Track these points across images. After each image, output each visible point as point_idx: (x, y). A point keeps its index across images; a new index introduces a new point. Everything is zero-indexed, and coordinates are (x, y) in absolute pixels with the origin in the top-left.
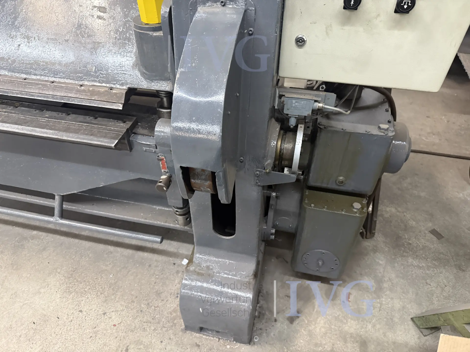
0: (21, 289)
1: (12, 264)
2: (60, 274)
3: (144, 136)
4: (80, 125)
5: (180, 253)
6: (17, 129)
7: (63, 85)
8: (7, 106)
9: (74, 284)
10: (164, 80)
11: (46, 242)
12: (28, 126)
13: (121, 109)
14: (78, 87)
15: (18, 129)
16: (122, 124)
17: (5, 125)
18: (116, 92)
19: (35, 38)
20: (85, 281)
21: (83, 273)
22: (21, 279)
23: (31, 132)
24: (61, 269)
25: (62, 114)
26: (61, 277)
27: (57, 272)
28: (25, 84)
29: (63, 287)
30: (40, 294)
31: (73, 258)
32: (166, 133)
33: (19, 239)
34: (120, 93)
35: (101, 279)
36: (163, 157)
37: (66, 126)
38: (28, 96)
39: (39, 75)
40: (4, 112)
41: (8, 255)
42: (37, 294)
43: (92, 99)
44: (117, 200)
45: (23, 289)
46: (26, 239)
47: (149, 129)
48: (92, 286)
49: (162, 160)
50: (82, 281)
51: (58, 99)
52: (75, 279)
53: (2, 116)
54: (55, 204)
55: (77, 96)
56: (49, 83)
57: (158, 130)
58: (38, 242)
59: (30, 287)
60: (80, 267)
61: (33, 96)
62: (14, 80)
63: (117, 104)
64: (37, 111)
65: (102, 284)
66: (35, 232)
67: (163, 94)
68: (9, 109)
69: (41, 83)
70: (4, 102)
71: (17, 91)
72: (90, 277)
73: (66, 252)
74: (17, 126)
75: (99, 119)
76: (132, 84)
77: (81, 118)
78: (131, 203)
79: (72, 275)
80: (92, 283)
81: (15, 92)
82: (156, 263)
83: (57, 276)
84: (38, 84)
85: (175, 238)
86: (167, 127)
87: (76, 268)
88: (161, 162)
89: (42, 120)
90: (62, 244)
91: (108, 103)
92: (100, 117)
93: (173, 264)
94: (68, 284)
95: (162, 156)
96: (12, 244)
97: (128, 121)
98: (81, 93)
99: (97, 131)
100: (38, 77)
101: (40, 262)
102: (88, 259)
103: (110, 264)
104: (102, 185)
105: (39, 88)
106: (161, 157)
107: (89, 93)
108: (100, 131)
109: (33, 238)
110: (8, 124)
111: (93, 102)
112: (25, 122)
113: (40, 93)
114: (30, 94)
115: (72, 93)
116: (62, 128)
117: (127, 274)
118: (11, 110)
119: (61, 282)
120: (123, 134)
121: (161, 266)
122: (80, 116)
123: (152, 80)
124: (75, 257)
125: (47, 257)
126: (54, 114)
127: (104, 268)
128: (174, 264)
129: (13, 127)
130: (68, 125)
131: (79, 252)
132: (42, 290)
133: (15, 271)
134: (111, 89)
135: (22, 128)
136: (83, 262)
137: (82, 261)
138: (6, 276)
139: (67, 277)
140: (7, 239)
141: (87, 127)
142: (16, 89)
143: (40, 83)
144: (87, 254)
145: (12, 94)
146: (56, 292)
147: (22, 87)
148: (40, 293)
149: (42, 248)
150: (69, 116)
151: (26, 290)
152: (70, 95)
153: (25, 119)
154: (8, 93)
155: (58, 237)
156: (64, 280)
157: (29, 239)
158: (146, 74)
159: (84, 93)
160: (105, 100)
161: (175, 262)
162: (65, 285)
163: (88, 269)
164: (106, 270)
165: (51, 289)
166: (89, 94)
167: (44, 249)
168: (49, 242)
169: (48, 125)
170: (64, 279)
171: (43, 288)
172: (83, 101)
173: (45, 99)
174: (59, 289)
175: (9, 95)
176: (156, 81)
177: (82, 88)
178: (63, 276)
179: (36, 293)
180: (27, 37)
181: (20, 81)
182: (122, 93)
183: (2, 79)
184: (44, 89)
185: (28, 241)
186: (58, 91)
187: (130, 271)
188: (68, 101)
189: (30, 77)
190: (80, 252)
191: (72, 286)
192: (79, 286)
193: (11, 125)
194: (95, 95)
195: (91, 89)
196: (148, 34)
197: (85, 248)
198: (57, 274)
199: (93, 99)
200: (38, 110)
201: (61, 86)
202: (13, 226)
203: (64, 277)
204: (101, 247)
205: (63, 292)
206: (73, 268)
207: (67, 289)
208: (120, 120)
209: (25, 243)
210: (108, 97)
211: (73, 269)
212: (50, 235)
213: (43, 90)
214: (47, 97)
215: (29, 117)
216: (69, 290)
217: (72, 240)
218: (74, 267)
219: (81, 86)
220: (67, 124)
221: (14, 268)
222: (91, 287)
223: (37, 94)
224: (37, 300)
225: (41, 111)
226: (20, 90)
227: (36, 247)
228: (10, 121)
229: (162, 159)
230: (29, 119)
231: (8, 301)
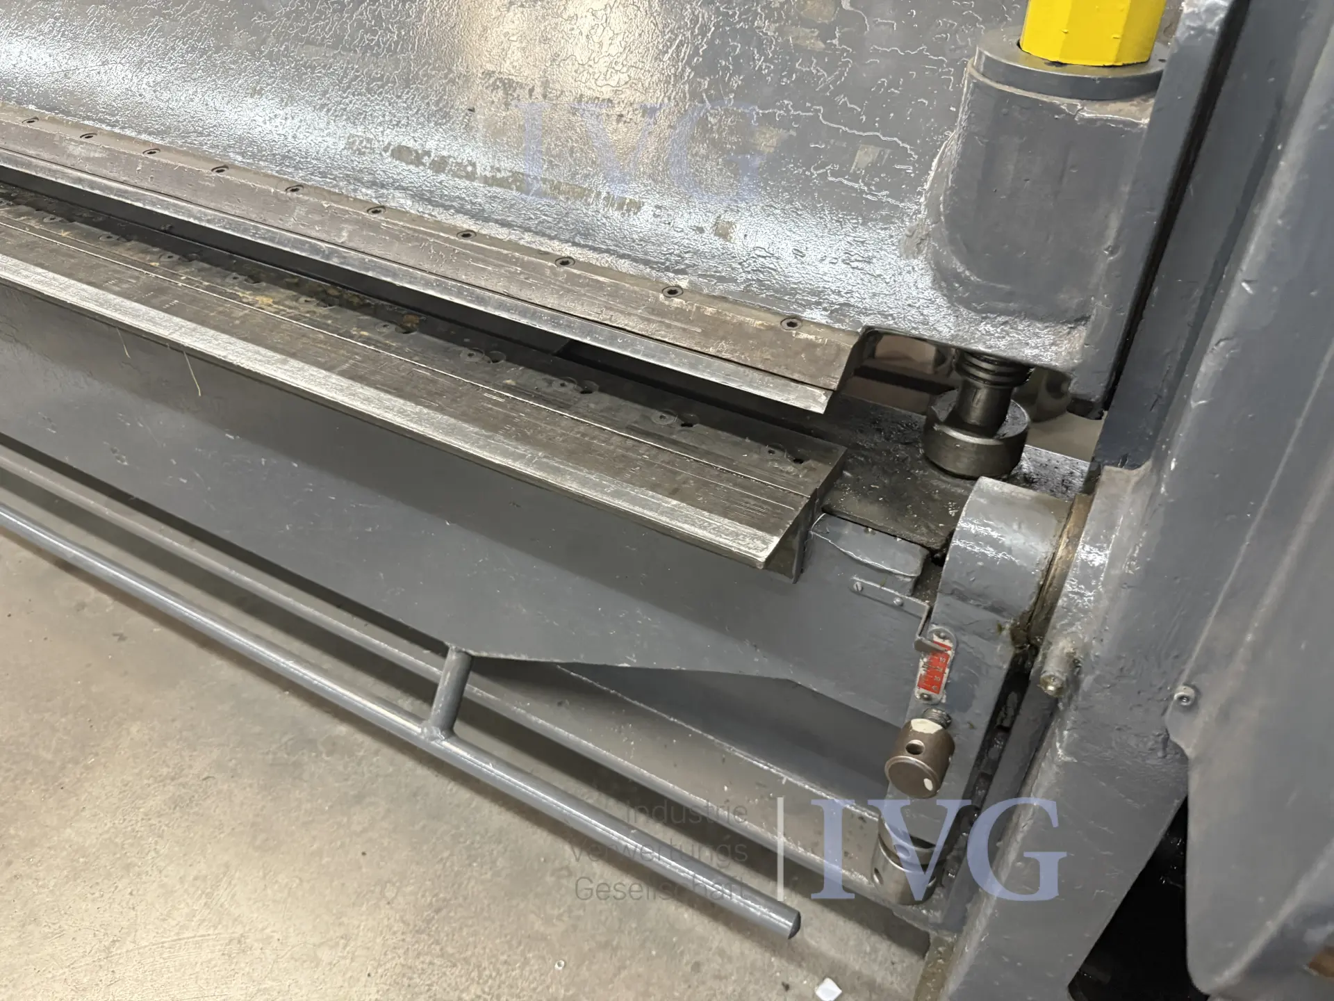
0: (263, 929)
1: (253, 824)
2: (392, 908)
3: (866, 531)
4: (629, 443)
5: (808, 947)
6: (399, 412)
7: (601, 279)
8: (374, 320)
9: (431, 963)
10: (1042, 320)
11: (370, 772)
12: (441, 410)
13: (820, 410)
14: (661, 296)
15: (402, 412)
16: (790, 468)
17: (361, 390)
18: (812, 337)
19: (531, 91)
20: (467, 961)
21: (466, 926)
22: (269, 891)
23: (447, 434)
24: (399, 889)
25: (563, 385)
26: (392, 920)
27: (384, 896)
28: (464, 254)
29: (394, 963)
30: (317, 966)
31: (442, 859)
32: (1010, 551)
33: (292, 739)
34: (830, 344)
35: (522, 968)
36: (947, 643)
37: (578, 436)
38: (465, 299)
39: (520, 227)
40: (363, 342)
41: (248, 789)
42: (305, 965)
43: (706, 351)
44: (642, 705)
45: (268, 931)
46: (311, 743)
47: (885, 501)
48: (487, 990)
49: (934, 651)
50: (457, 956)
51: (573, 328)
52: (437, 943)
53: (357, 354)
54: (444, 673)
55: (650, 329)
56: (550, 264)
57: (973, 529)
58: (345, 767)
59: (291, 930)
60: (461, 899)
61: (480, 300)
62: (425, 233)
63: (809, 388)
64: (477, 358)
65: (522, 990)
66: (342, 729)
67: (986, 370)
68: (380, 333)
69: (523, 259)
70: (369, 305)
71: (431, 273)
72: (487, 950)
73: (424, 827)
74: (399, 402)
75: (698, 427)
76: (886, 317)
77: (632, 412)
78: (690, 731)
79: (429, 921)
80: (491, 976)
81: (422, 278)
82: (720, 961)
83: (383, 912)
84: (508, 260)
85: (796, 878)
86: (1020, 527)
87: (445, 900)
88: (925, 660)
89: (490, 396)
90: (415, 795)
91: (768, 378)
92: (703, 423)
93: (780, 987)
94: (410, 953)
95: (944, 638)
96: (267, 753)
97: (815, 459)
98: (667, 321)
99: (694, 478)
100: (514, 236)
101: (339, 843)
102: (489, 876)
103: (559, 917)
104: (628, 662)
105: (511, 277)
106: (936, 639)
107: (700, 327)
108: (706, 484)
109: (333, 746)
110: (372, 390)
111: (708, 366)
112: (430, 393)
113: (508, 296)
114: (471, 294)
115: (630, 314)
116: (563, 441)
117: (615, 975)
118: (387, 337)
119: (390, 942)
120: (797, 513)
121: (735, 981)
122: (630, 404)
123: (985, 313)
124: (452, 855)
125: (365, 831)
126: (537, 380)
127: (538, 926)
128: (787, 987)
129: (388, 404)
130: (584, 435)
131: (465, 842)
132: (325, 955)
133: (257, 854)
134: (792, 325)
135: (416, 414)
136: (472, 883)
137: (469, 879)
138: (227, 866)
139: (411, 927)
140: (257, 729)
141: (655, 457)
142: (426, 266)
143: (517, 259)
144: (491, 853)
145: (410, 283)
146: (369, 975)
147: (449, 262)
148: (317, 962)
149: (352, 793)
150: (587, 396)
151: (276, 936)
152: (621, 322)
153: (434, 382)
154: (395, 275)
155: (408, 764)
156: (400, 937)
157: (321, 748)
158: (964, 282)
159: (678, 320)
160: (760, 366)
161: (790, 980)
162: (399, 957)
163: (485, 914)
164: (544, 938)
165: (352, 960)
166: (699, 330)
167: (359, 799)
168: (377, 776)
169: (508, 419)
170: (403, 933)
171: (331, 948)
172: (667, 353)
173: (524, 321)
174: (380, 965)
175: (398, 283)
176: (1001, 319)
177: (676, 301)
178: (401, 917)
179: (305, 958)
180: (504, 84)
181: (446, 240)
182: (840, 349)
183: (387, 222)
184: (530, 281)
185: (317, 756)
186: (579, 297)
187: (625, 968)
188: (611, 344)
189: (483, 232)
190: (468, 842)
191: (423, 970)
192: (444, 974)
193: (382, 395)
194: (723, 338)
195: (709, 311)
196: (1056, 109)
197: (487, 832)
198: (383, 903)
199: (712, 351)
200: (479, 354)
201: (598, 281)
202: (285, 690)
203: (403, 922)
204: (541, 839)
205: (390, 985)
206: (436, 895)
207: (404, 975)
208: (783, 450)
209: (306, 758)
210: (772, 355)
211: (437, 901)
212: (388, 752)
213: (523, 285)
214: (534, 316)
215: (445, 376)
216: (411, 979)
217: (449, 788)
218: (441, 895)
219: (673, 292)
220: (582, 428)
221: (258, 843)
222: (484, 992)
223: (497, 296)
224: (300, 989)
225: (488, 358)
226: (441, 270)
227: (337, 785)
228: (378, 377)
229: (942, 649)
230: (447, 383)
231: (213, 963)
